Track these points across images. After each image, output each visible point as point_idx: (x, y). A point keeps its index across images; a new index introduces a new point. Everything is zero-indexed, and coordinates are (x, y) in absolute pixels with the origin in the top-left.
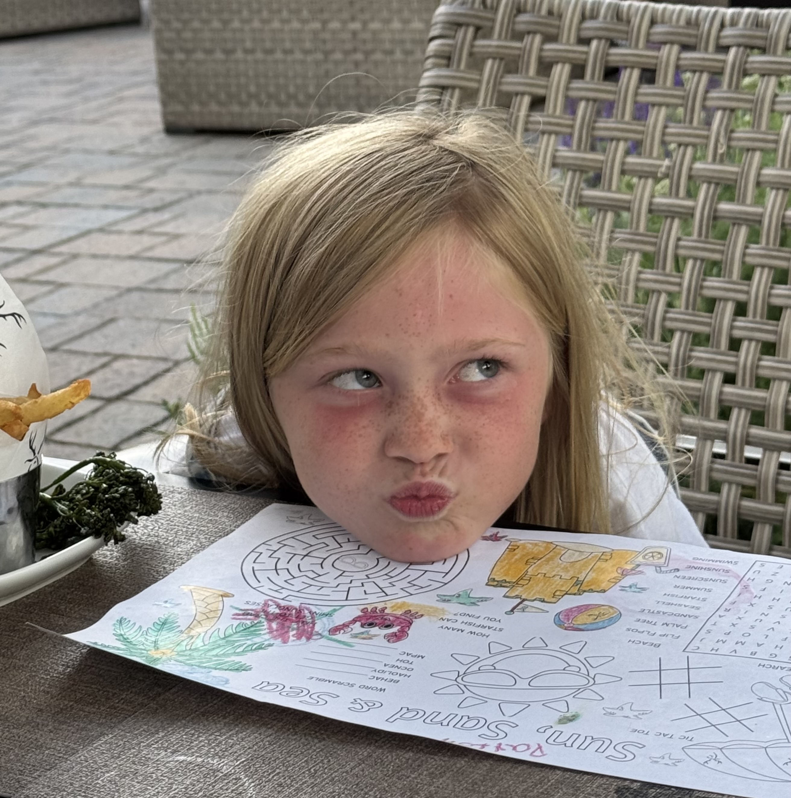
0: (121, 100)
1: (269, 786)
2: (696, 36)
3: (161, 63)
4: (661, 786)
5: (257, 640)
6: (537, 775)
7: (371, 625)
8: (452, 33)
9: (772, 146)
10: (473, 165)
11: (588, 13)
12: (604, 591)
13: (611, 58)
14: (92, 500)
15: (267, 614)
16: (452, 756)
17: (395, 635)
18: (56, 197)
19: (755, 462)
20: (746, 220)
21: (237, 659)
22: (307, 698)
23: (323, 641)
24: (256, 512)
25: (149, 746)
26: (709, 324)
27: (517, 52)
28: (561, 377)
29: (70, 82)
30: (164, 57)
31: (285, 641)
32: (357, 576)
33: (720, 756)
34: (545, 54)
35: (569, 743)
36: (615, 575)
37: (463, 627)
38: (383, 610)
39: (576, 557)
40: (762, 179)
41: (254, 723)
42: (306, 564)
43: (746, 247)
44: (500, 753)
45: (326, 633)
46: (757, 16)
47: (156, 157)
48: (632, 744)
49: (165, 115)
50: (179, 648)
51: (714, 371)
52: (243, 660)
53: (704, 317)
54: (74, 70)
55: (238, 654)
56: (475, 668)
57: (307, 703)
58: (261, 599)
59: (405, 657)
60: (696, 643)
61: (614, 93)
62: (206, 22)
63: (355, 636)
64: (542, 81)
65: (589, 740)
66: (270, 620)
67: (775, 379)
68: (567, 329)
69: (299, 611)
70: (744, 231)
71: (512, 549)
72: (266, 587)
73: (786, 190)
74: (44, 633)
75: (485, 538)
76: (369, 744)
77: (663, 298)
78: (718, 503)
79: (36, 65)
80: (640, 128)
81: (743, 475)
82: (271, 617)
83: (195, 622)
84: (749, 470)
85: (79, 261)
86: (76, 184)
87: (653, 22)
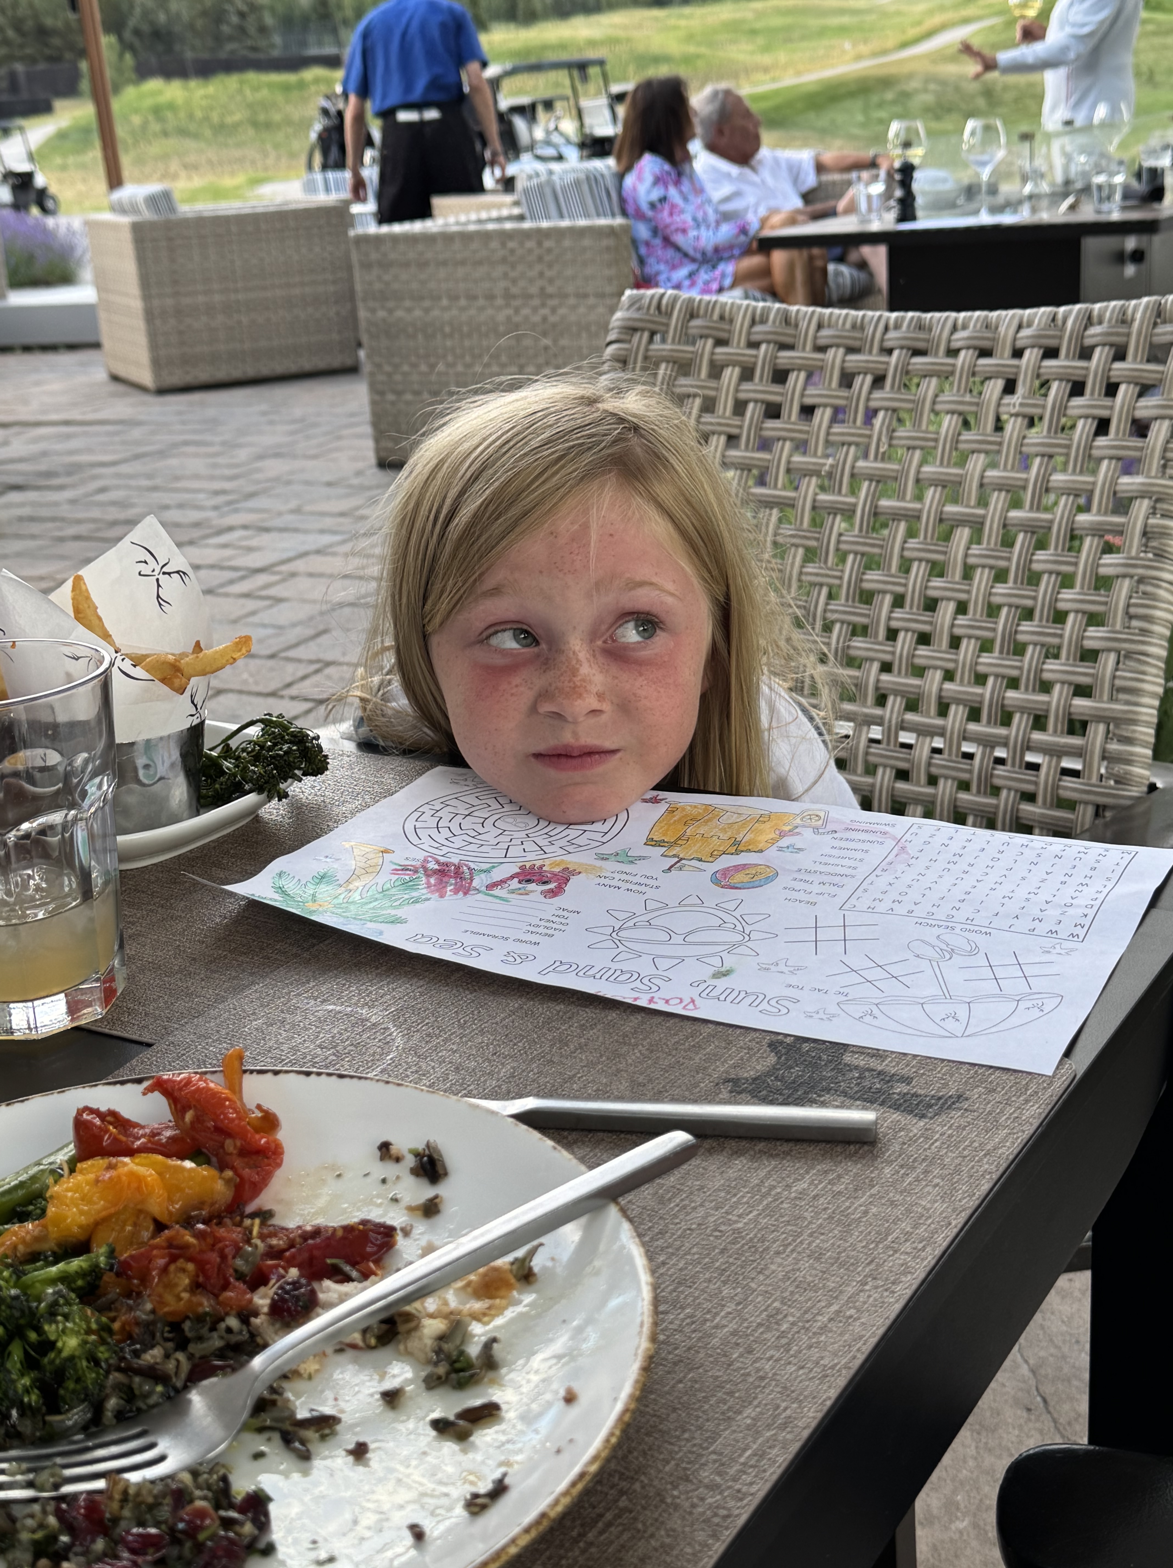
0: (339, 438)
1: (417, 1036)
2: (861, 339)
3: (373, 403)
4: (815, 1041)
5: (415, 894)
6: (689, 1027)
7: (529, 881)
8: (628, 337)
9: (932, 444)
10: (636, 428)
11: (757, 318)
12: (761, 851)
13: (779, 361)
14: (257, 758)
15: (425, 869)
16: (604, 1008)
17: (551, 891)
18: (278, 522)
19: (909, 746)
20: (906, 516)
21: (393, 912)
22: (460, 950)
23: (480, 896)
24: (420, 774)
25: (299, 995)
26: (868, 616)
27: (689, 356)
28: (721, 644)
29: (294, 421)
30: (377, 398)
31: (442, 896)
32: (516, 835)
33: (876, 1011)
34: (716, 357)
35: (722, 997)
36: (773, 835)
37: (620, 884)
38: (541, 867)
39: (735, 818)
40: (921, 476)
41: (406, 974)
42: (467, 823)
43: (905, 542)
44: (652, 1006)
45: (484, 889)
46: (919, 319)
47: (369, 488)
48: (787, 998)
49: (378, 450)
50: (336, 901)
51: (872, 660)
52: (400, 913)
53: (863, 609)
54: (298, 412)
55: (395, 908)
56: (631, 923)
57: (460, 955)
58: (421, 855)
59: (561, 913)
60: (853, 901)
61: (782, 394)
62: (414, 366)
63: (512, 892)
64: (713, 384)
65: (743, 995)
66: (428, 876)
67: (929, 668)
68: (728, 597)
69: (458, 868)
70: (902, 526)
71: (671, 811)
72: (427, 844)
73: (944, 487)
74: (205, 886)
75: (645, 801)
76: (521, 996)
77: (825, 591)
78: (873, 785)
79: (264, 407)
80: (806, 428)
81: (897, 758)
82: (428, 873)
83: (354, 875)
84: (903, 753)
85: (297, 580)
86: (297, 511)
87: (820, 326)
